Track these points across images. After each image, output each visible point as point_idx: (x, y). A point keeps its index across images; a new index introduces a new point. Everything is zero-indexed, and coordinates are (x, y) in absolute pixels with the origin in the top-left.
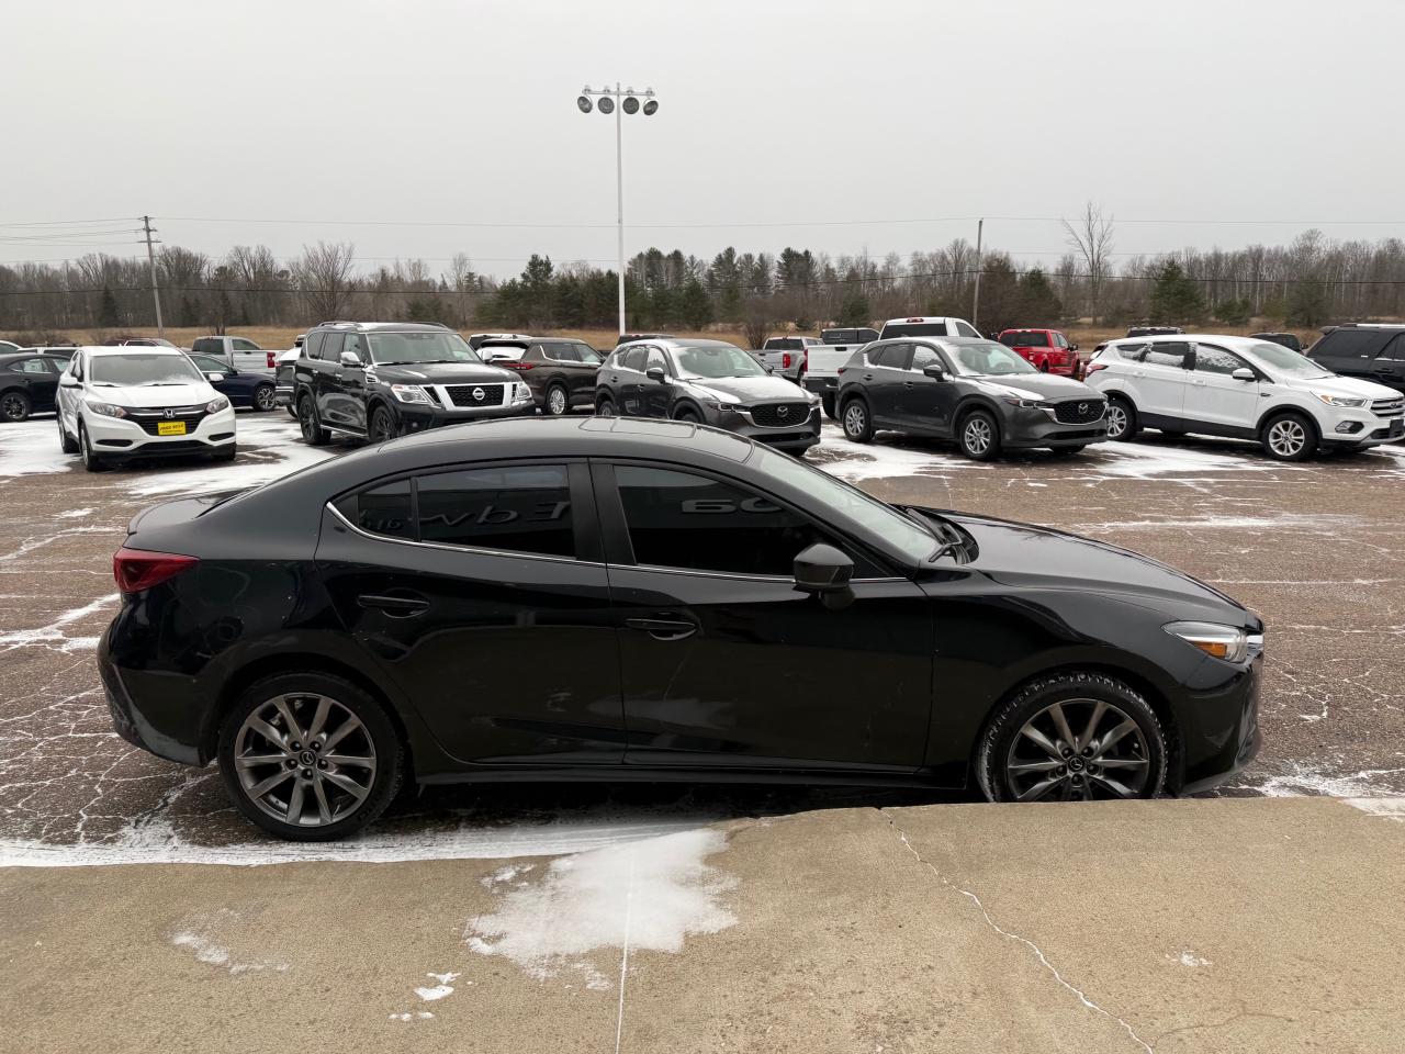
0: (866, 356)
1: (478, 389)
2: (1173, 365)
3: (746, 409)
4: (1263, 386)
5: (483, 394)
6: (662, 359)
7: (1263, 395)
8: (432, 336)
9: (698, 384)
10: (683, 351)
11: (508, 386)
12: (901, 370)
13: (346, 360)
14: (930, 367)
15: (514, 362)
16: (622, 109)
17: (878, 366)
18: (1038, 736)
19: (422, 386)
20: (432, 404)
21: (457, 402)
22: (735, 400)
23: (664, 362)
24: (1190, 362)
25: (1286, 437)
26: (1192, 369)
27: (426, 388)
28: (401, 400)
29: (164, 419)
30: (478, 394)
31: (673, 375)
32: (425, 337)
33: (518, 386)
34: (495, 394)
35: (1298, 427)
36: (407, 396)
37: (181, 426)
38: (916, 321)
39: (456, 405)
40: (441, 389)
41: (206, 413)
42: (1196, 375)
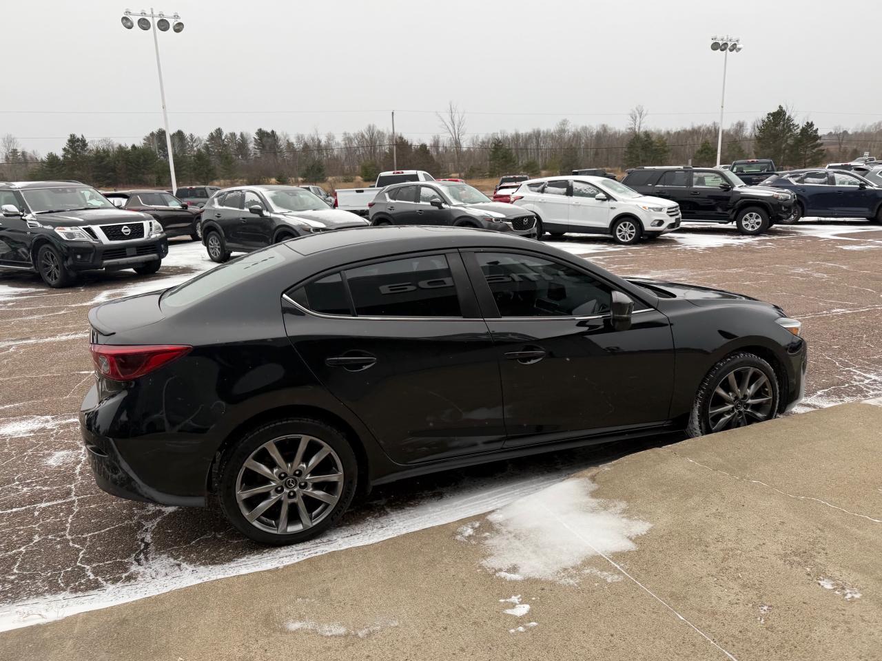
0: (387, 195)
1: (125, 227)
2: (560, 194)
4: (612, 203)
5: (129, 230)
6: (257, 199)
7: (612, 208)
9: (291, 216)
10: (272, 193)
11: (146, 224)
12: (413, 203)
13: (6, 211)
14: (433, 200)
16: (157, 27)
17: (397, 201)
18: (722, 392)
19: (81, 227)
20: (91, 240)
21: (110, 237)
22: (321, 225)
23: (260, 201)
24: (570, 192)
25: (626, 231)
26: (571, 196)
27: (84, 229)
28: (65, 238)
30: (126, 230)
31: (269, 210)
32: (68, 191)
33: (153, 224)
34: (138, 230)
35: (631, 225)
36: (70, 235)
38: (399, 173)
39: (110, 240)
40: (97, 229)
42: (574, 199)
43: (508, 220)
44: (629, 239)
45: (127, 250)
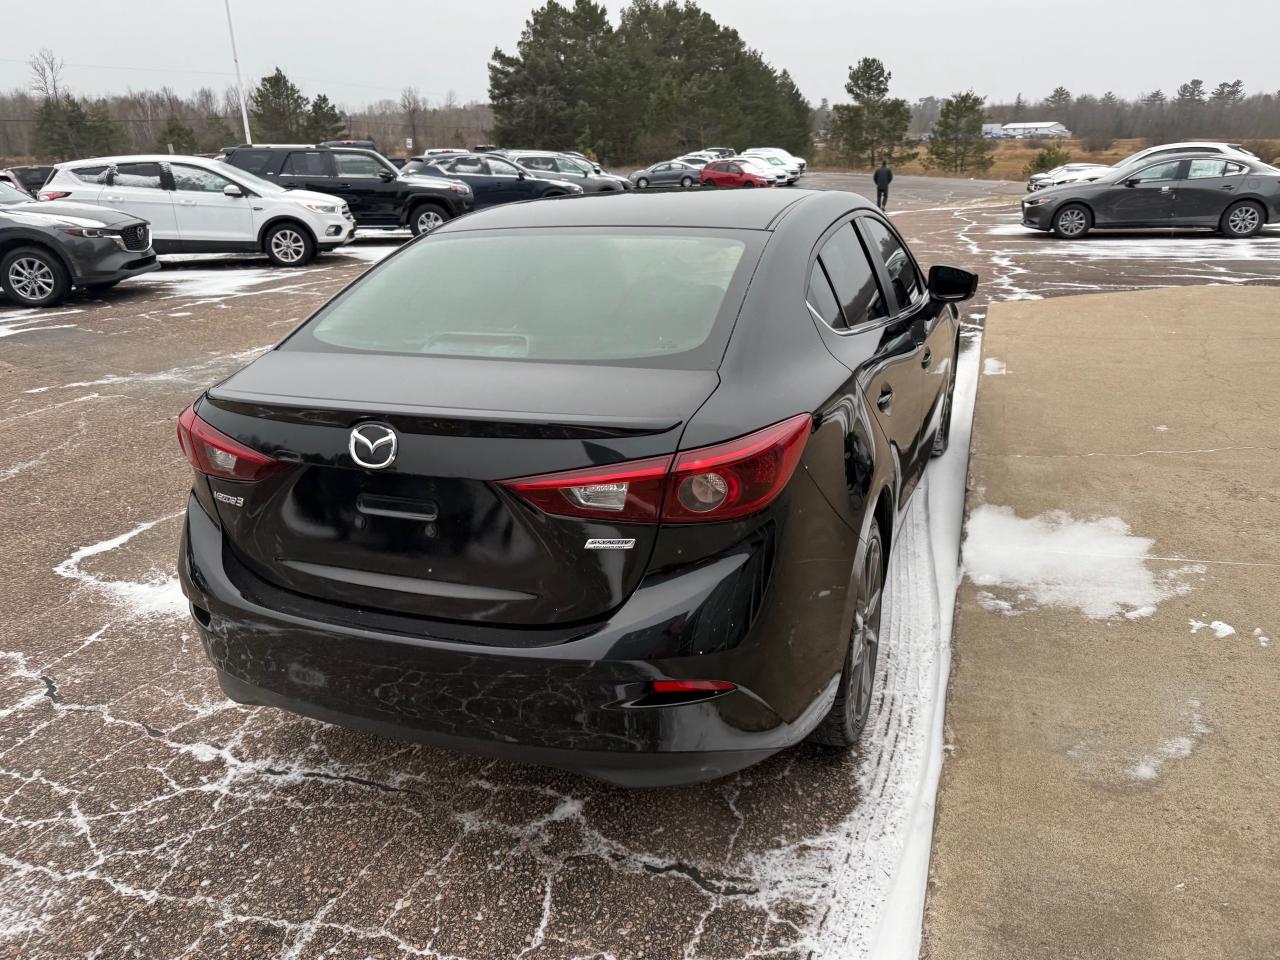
7: (256, 209)
24: (168, 182)
25: (287, 245)
42: (180, 195)
43: (114, 232)
44: (297, 258)
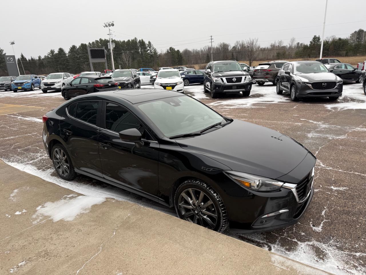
1: (234, 78)
3: (310, 84)
5: (236, 79)
8: (230, 64)
9: (298, 76)
10: (298, 65)
11: (243, 77)
15: (266, 69)
19: (220, 78)
20: (222, 83)
21: (228, 82)
22: (307, 81)
23: (292, 69)
27: (221, 78)
28: (215, 82)
29: (167, 86)
30: (234, 80)
31: (293, 73)
32: (228, 64)
33: (247, 77)
34: (239, 80)
37: (171, 88)
39: (228, 83)
40: (224, 79)
41: (177, 85)
45: (233, 87)
